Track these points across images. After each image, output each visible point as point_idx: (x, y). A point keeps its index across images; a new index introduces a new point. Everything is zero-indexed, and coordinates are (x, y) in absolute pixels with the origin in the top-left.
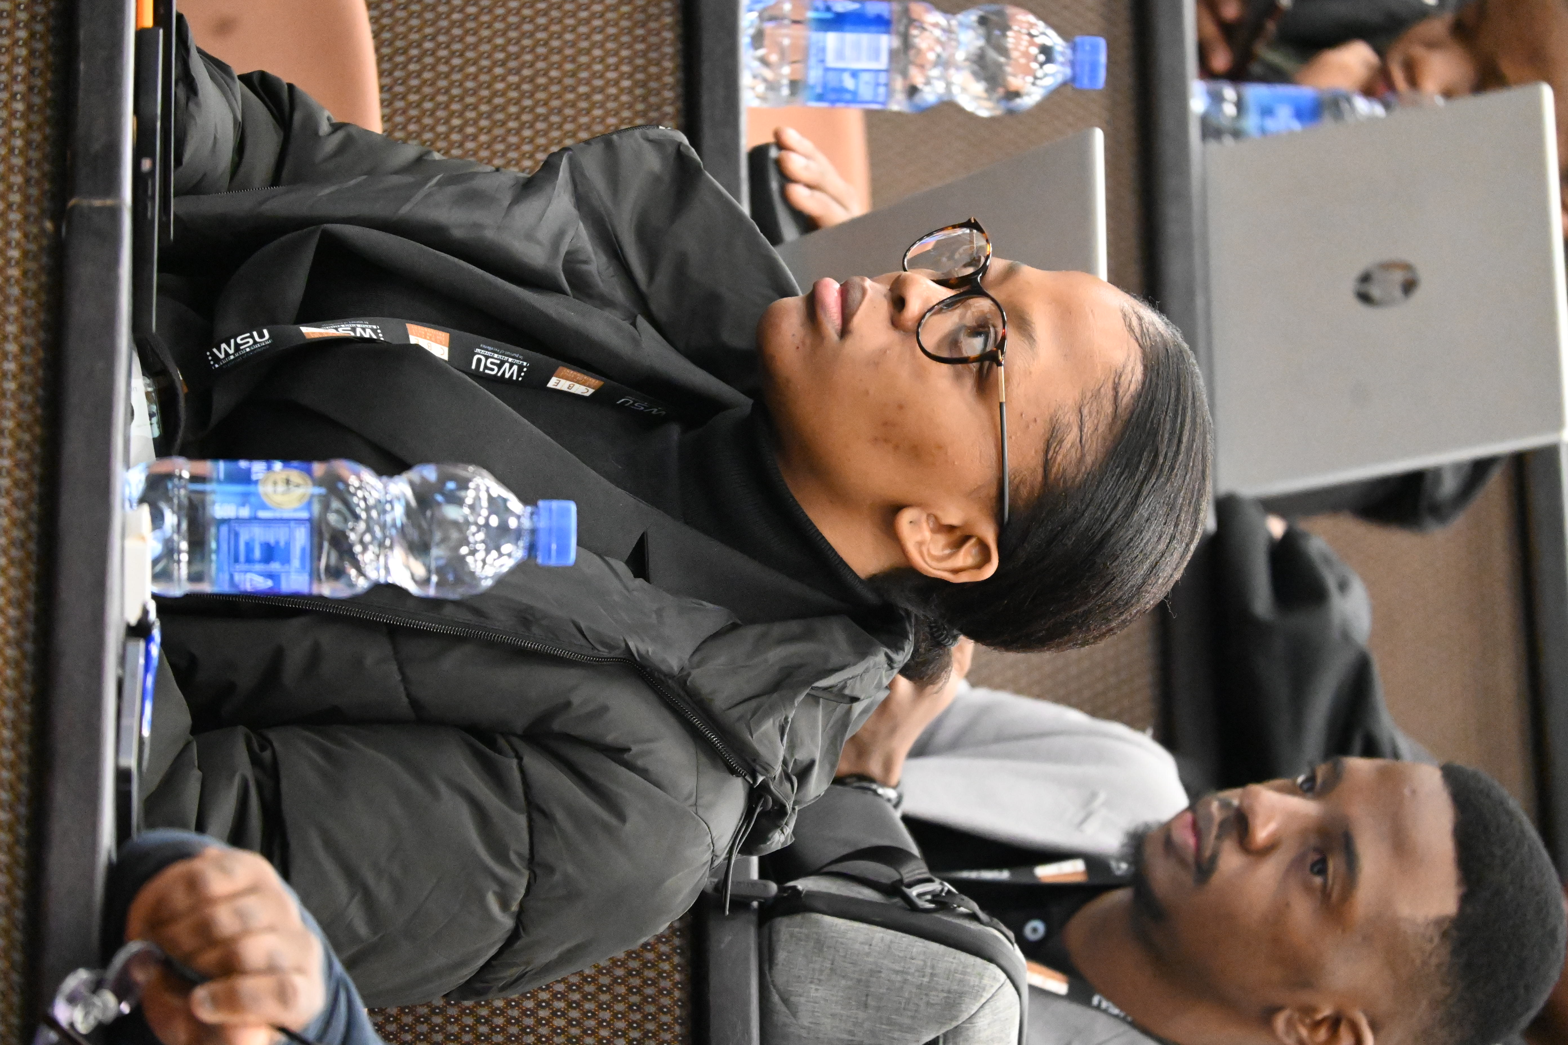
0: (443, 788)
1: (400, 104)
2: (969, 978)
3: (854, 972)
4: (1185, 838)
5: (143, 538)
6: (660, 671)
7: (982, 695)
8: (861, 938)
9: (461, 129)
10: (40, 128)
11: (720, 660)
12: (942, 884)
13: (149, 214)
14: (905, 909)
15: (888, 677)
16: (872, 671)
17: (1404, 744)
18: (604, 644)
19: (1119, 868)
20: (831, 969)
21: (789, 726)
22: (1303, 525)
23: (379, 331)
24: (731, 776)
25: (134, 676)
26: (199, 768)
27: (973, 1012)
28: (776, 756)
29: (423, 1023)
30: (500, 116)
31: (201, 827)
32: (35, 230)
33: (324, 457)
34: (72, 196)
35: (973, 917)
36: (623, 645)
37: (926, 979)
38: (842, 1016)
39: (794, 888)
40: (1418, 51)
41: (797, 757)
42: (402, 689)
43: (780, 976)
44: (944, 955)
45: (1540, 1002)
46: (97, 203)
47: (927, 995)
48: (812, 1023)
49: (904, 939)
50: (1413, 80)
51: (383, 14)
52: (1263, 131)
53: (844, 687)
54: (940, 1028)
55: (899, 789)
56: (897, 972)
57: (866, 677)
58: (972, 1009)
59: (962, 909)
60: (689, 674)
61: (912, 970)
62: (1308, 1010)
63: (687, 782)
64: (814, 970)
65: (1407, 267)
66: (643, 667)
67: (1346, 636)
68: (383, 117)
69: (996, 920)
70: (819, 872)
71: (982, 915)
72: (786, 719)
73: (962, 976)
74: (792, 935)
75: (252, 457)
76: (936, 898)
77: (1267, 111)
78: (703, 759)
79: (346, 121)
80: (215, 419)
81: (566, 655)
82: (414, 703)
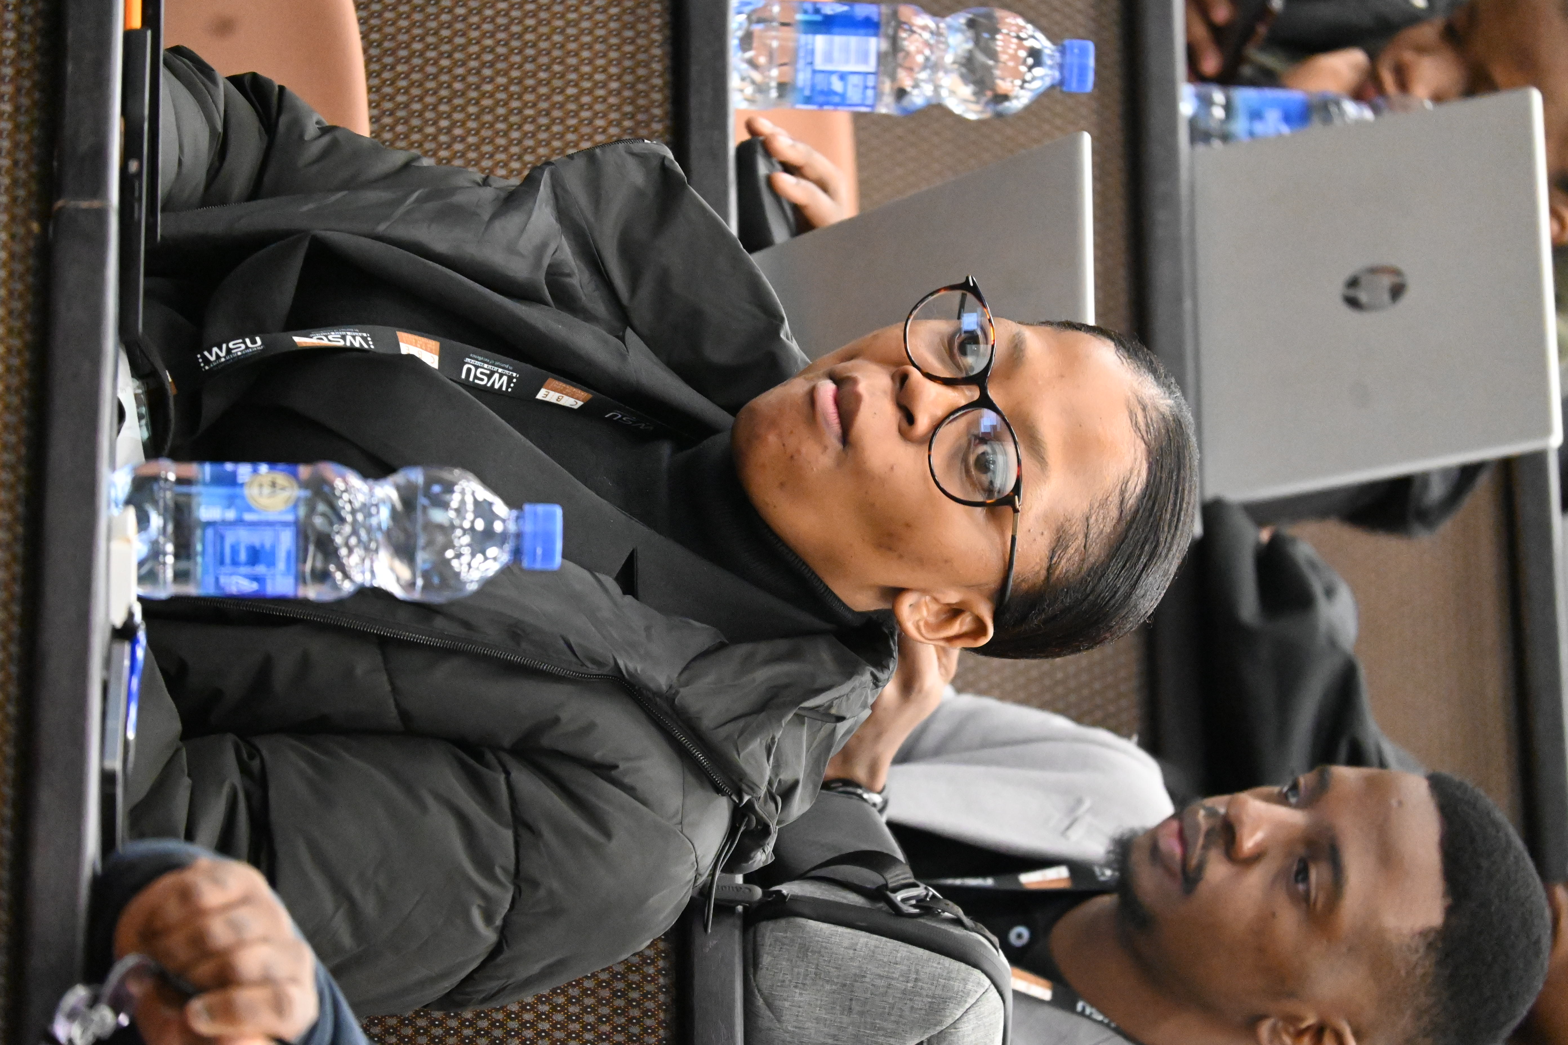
0: (430, 801)
1: (388, 105)
2: (952, 983)
3: (838, 977)
4: (1171, 846)
5: (128, 541)
6: (648, 689)
7: (968, 701)
8: (846, 943)
9: (449, 131)
10: (27, 129)
11: (707, 680)
12: (926, 888)
13: (136, 215)
14: (890, 914)
15: (873, 696)
16: (858, 691)
17: (1390, 750)
18: (594, 661)
19: (1103, 874)
20: (816, 974)
21: (775, 747)
22: (1290, 530)
23: (369, 339)
24: (717, 795)
25: (119, 678)
26: (189, 775)
27: (957, 1017)
28: (762, 776)
29: (407, 1025)
30: (488, 118)
31: (190, 836)
32: (21, 231)
33: (309, 459)
34: (59, 197)
35: (958, 922)
36: (612, 662)
37: (910, 985)
38: (826, 1020)
39: (779, 892)
40: (1408, 56)
41: (782, 777)
42: (391, 702)
43: (765, 979)
44: (928, 960)
45: (1523, 1012)
46: (84, 204)
47: (911, 1000)
48: (796, 1027)
49: (889, 944)
50: (1403, 84)
51: (372, 15)
52: (1251, 134)
53: (830, 706)
54: (924, 1033)
55: (884, 793)
56: (881, 977)
57: (852, 697)
58: (956, 1015)
59: (947, 914)
60: (677, 692)
61: (896, 975)
62: (1292, 1019)
63: (673, 800)
64: (798, 973)
65: (1396, 272)
66: (632, 686)
67: (1333, 643)
68: (371, 118)
69: (980, 925)
70: (803, 876)
71: (966, 920)
72: (773, 738)
73: (946, 981)
74: (777, 940)
75: (238, 459)
76: (920, 903)
77: (1256, 115)
78: (691, 779)
79: (334, 124)
80: (204, 424)
81: (555, 670)
82: (404, 715)
